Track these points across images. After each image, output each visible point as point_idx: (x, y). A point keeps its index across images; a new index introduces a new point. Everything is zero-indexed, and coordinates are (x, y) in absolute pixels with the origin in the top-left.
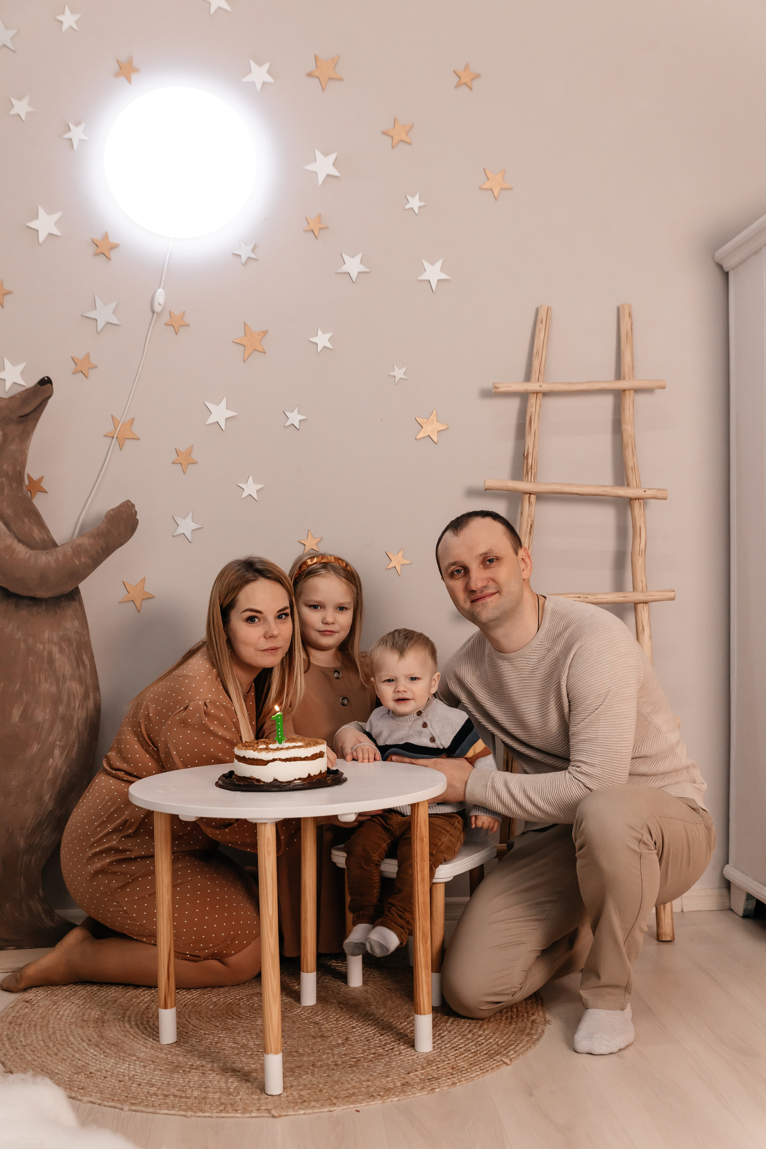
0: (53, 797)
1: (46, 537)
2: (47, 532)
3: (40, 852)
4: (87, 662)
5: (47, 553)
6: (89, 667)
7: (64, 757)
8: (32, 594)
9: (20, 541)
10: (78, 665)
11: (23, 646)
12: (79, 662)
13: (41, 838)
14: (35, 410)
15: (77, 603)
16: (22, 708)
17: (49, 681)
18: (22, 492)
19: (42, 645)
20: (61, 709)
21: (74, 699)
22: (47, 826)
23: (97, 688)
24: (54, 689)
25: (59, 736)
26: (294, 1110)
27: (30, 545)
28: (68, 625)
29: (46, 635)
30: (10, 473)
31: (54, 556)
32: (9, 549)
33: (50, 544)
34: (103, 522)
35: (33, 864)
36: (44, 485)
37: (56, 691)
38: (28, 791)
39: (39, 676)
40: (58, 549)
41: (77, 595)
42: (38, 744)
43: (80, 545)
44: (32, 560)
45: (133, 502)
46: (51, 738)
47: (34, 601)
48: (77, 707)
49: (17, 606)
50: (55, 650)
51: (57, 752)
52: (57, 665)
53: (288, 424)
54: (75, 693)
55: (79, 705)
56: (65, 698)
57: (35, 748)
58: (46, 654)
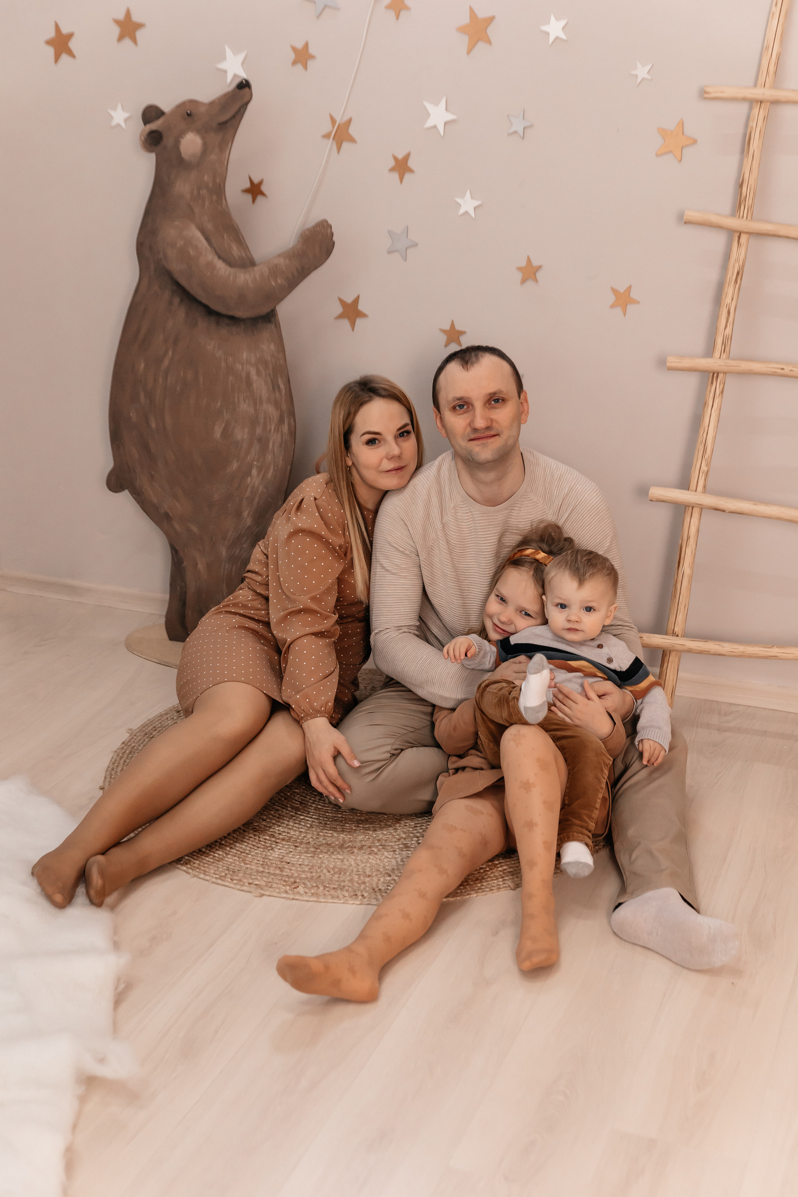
0: (251, 513)
1: (244, 255)
2: (245, 248)
3: (239, 563)
4: (282, 387)
5: (245, 272)
6: (284, 391)
7: (261, 477)
8: (231, 313)
9: (220, 257)
10: (274, 388)
11: (223, 364)
12: (275, 387)
13: (240, 551)
14: (234, 117)
15: (273, 326)
16: (223, 425)
17: (247, 401)
18: (221, 205)
19: (240, 367)
20: (259, 431)
21: (270, 421)
22: (246, 540)
23: (292, 413)
24: (252, 410)
25: (256, 457)
26: (279, 893)
27: (230, 262)
28: (265, 347)
29: (245, 355)
30: (211, 185)
31: (252, 275)
32: (210, 265)
33: (248, 263)
34: (299, 241)
35: (234, 573)
36: (264, 188)
37: (253, 412)
38: (229, 505)
39: (238, 397)
40: (256, 268)
41: (273, 317)
42: (238, 462)
43: (276, 266)
44: (231, 278)
45: (329, 222)
46: (249, 457)
47: (234, 320)
48: (273, 430)
49: (218, 324)
50: (253, 371)
51: (254, 472)
52: (255, 386)
53: (512, 130)
54: (271, 416)
55: (275, 429)
56: (262, 421)
57: (235, 465)
58: (244, 375)
